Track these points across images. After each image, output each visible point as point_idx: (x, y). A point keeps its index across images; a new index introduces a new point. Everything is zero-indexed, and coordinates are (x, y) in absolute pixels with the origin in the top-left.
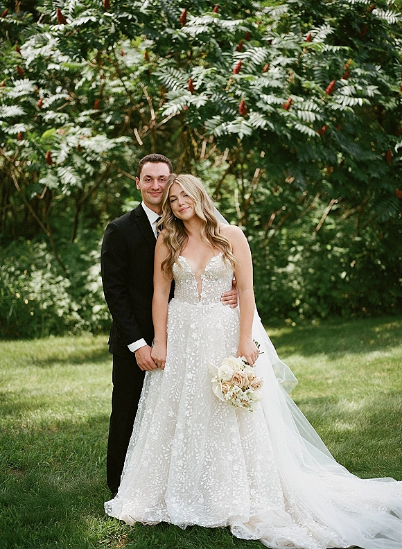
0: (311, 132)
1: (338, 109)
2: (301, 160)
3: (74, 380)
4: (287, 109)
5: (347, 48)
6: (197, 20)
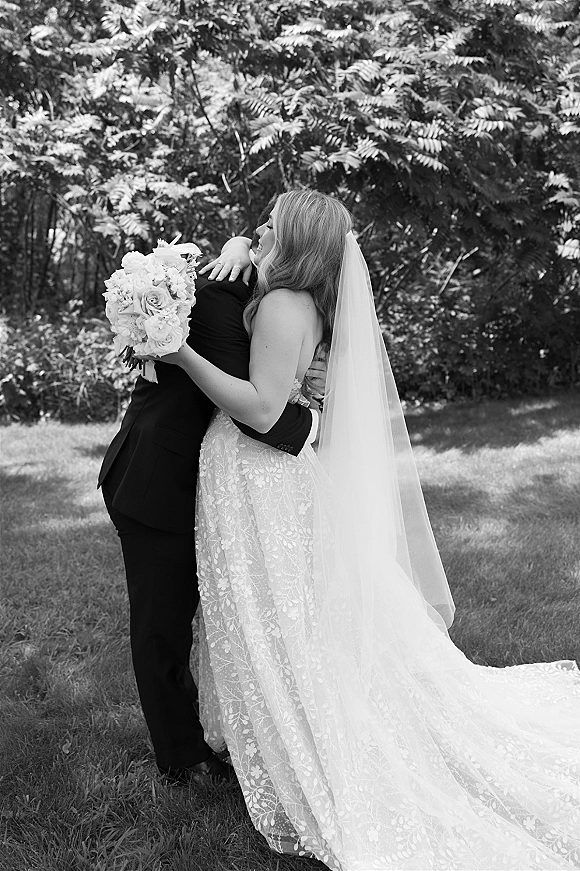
0: (437, 165)
1: (472, 136)
2: (423, 203)
4: (406, 136)
5: (482, 60)
6: (296, 29)
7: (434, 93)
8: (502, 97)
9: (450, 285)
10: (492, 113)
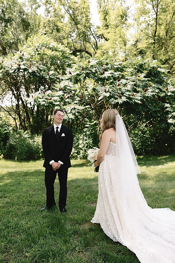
0: (140, 102)
1: (147, 96)
2: (137, 111)
3: (73, 173)
4: (133, 96)
5: (150, 79)
6: (107, 72)
7: (139, 86)
8: (155, 87)
9: (144, 129)
10: (152, 91)
